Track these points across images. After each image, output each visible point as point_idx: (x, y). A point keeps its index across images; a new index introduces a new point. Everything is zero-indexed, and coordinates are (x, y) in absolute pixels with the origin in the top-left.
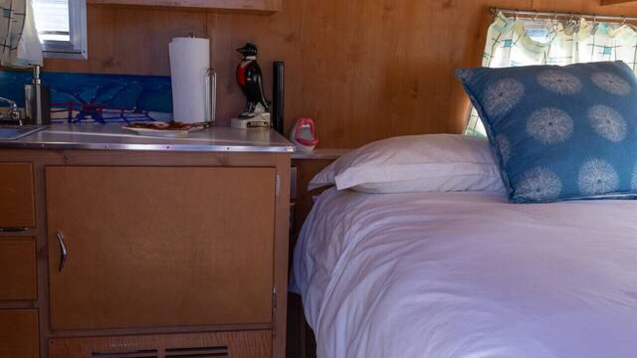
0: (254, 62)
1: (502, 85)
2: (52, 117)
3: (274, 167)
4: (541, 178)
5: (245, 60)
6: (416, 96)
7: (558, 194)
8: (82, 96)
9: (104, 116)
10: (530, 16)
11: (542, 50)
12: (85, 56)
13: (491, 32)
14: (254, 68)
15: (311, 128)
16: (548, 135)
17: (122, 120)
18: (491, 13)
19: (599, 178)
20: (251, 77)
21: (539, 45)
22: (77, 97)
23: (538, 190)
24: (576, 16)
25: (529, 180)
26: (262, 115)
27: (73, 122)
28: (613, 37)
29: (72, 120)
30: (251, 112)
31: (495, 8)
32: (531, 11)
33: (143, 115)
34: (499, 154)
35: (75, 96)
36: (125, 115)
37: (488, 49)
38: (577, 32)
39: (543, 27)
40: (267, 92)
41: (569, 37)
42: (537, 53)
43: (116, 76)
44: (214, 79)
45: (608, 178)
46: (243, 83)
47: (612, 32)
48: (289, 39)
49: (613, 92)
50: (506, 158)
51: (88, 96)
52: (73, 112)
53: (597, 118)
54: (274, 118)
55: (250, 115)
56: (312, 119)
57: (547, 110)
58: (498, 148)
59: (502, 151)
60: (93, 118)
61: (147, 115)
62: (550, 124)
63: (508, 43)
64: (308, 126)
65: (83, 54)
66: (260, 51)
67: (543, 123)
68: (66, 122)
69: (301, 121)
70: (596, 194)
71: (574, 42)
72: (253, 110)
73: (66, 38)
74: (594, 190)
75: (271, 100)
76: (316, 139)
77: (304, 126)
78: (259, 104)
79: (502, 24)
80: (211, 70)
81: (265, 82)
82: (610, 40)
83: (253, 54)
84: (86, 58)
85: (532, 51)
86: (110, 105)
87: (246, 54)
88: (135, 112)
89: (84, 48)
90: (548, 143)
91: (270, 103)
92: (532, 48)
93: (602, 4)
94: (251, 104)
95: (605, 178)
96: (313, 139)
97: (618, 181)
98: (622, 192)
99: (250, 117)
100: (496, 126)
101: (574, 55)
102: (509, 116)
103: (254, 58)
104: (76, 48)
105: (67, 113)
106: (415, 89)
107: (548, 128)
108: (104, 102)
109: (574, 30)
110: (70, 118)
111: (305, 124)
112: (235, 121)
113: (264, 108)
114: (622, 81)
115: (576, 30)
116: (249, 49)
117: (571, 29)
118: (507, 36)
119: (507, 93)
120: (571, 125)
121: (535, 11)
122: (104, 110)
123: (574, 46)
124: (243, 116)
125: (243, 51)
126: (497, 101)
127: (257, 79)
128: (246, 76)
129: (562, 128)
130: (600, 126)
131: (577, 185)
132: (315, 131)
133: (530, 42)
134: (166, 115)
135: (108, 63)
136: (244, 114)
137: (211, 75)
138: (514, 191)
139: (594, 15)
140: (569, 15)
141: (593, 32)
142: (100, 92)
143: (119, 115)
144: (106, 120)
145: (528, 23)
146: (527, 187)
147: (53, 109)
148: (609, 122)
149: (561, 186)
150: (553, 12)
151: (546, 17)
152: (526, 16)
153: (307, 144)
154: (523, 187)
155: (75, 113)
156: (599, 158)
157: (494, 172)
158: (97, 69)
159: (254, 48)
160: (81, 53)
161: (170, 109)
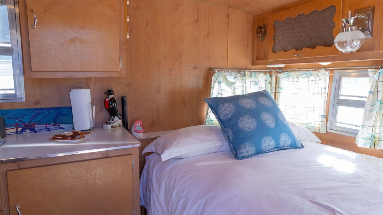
0: (113, 98)
1: (225, 106)
2: (6, 132)
3: (131, 154)
4: (247, 147)
5: (108, 97)
6: (185, 106)
7: (254, 152)
8: (23, 120)
9: (36, 129)
10: (227, 71)
11: (233, 85)
12: (24, 100)
13: (213, 78)
14: (113, 100)
15: (141, 125)
16: (248, 128)
17: (46, 130)
18: (212, 70)
19: (269, 144)
20: (112, 105)
21: (232, 83)
22: (21, 121)
23: (247, 152)
24: (244, 70)
25: (243, 148)
26: (118, 121)
27: (19, 134)
28: (258, 78)
29: (18, 133)
30: (112, 121)
31: (214, 68)
32: (227, 69)
33: (58, 126)
34: (228, 136)
35: (20, 121)
36: (47, 127)
37: (212, 86)
38: (245, 77)
39: (232, 75)
40: (120, 111)
41: (242, 79)
42: (231, 86)
43: (42, 109)
44: (94, 108)
45: (272, 143)
46: (108, 107)
47: (257, 76)
48: (128, 85)
49: (267, 106)
50: (231, 138)
51: (26, 120)
52: (18, 128)
53: (264, 118)
54: (123, 123)
55: (113, 122)
56: (141, 121)
57: (246, 116)
58: (227, 134)
59: (229, 135)
60: (30, 131)
61: (59, 126)
62: (248, 123)
63: (220, 82)
64: (139, 124)
65: (22, 99)
66: (115, 92)
67: (245, 123)
68: (15, 134)
69: (136, 123)
70: (268, 150)
71: (244, 80)
72: (113, 120)
73: (13, 92)
74: (267, 149)
75: (121, 114)
76: (143, 130)
77: (137, 124)
78: (116, 116)
79: (217, 75)
80: (92, 104)
81: (118, 105)
82: (257, 79)
83: (112, 94)
84: (25, 101)
85: (230, 85)
86: (40, 123)
87: (109, 95)
88: (53, 125)
89: (23, 96)
90: (248, 131)
91: (121, 115)
92: (229, 84)
93: (252, 65)
94: (112, 117)
95: (271, 144)
96: (142, 129)
97: (275, 144)
98: (277, 148)
99: (112, 123)
100: (225, 124)
101: (244, 86)
102: (230, 119)
103: (112, 96)
104: (19, 96)
105: (15, 129)
106: (184, 103)
107: (247, 124)
108: (36, 122)
109: (244, 76)
110: (17, 132)
111: (138, 123)
112: (105, 126)
113: (118, 118)
114: (269, 100)
115: (245, 76)
116: (110, 92)
117: (243, 75)
118: (219, 80)
119: (228, 110)
120: (255, 122)
121: (229, 69)
122: (36, 126)
123: (244, 82)
124: (109, 123)
125: (107, 93)
126: (224, 113)
127: (115, 104)
128: (109, 104)
129: (252, 124)
130: (266, 121)
131: (261, 148)
132: (143, 126)
133: (228, 81)
134: (70, 125)
135: (37, 103)
136: (109, 122)
137: (92, 106)
138: (237, 153)
139: (250, 69)
140: (241, 70)
141: (251, 76)
142: (33, 117)
143: (44, 128)
144: (37, 131)
145: (226, 73)
146: (242, 151)
147: (6, 128)
148: (269, 120)
149: (255, 149)
150: (235, 69)
151: (233, 71)
152: (225, 71)
153: (140, 132)
154: (241, 151)
155: (19, 129)
156: (268, 136)
157: (226, 144)
158: (31, 106)
159: (112, 91)
160: (21, 99)
161: (72, 123)
